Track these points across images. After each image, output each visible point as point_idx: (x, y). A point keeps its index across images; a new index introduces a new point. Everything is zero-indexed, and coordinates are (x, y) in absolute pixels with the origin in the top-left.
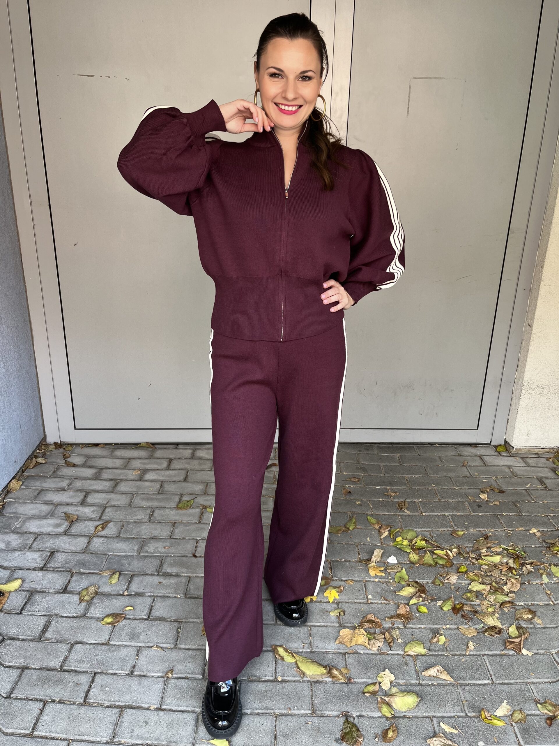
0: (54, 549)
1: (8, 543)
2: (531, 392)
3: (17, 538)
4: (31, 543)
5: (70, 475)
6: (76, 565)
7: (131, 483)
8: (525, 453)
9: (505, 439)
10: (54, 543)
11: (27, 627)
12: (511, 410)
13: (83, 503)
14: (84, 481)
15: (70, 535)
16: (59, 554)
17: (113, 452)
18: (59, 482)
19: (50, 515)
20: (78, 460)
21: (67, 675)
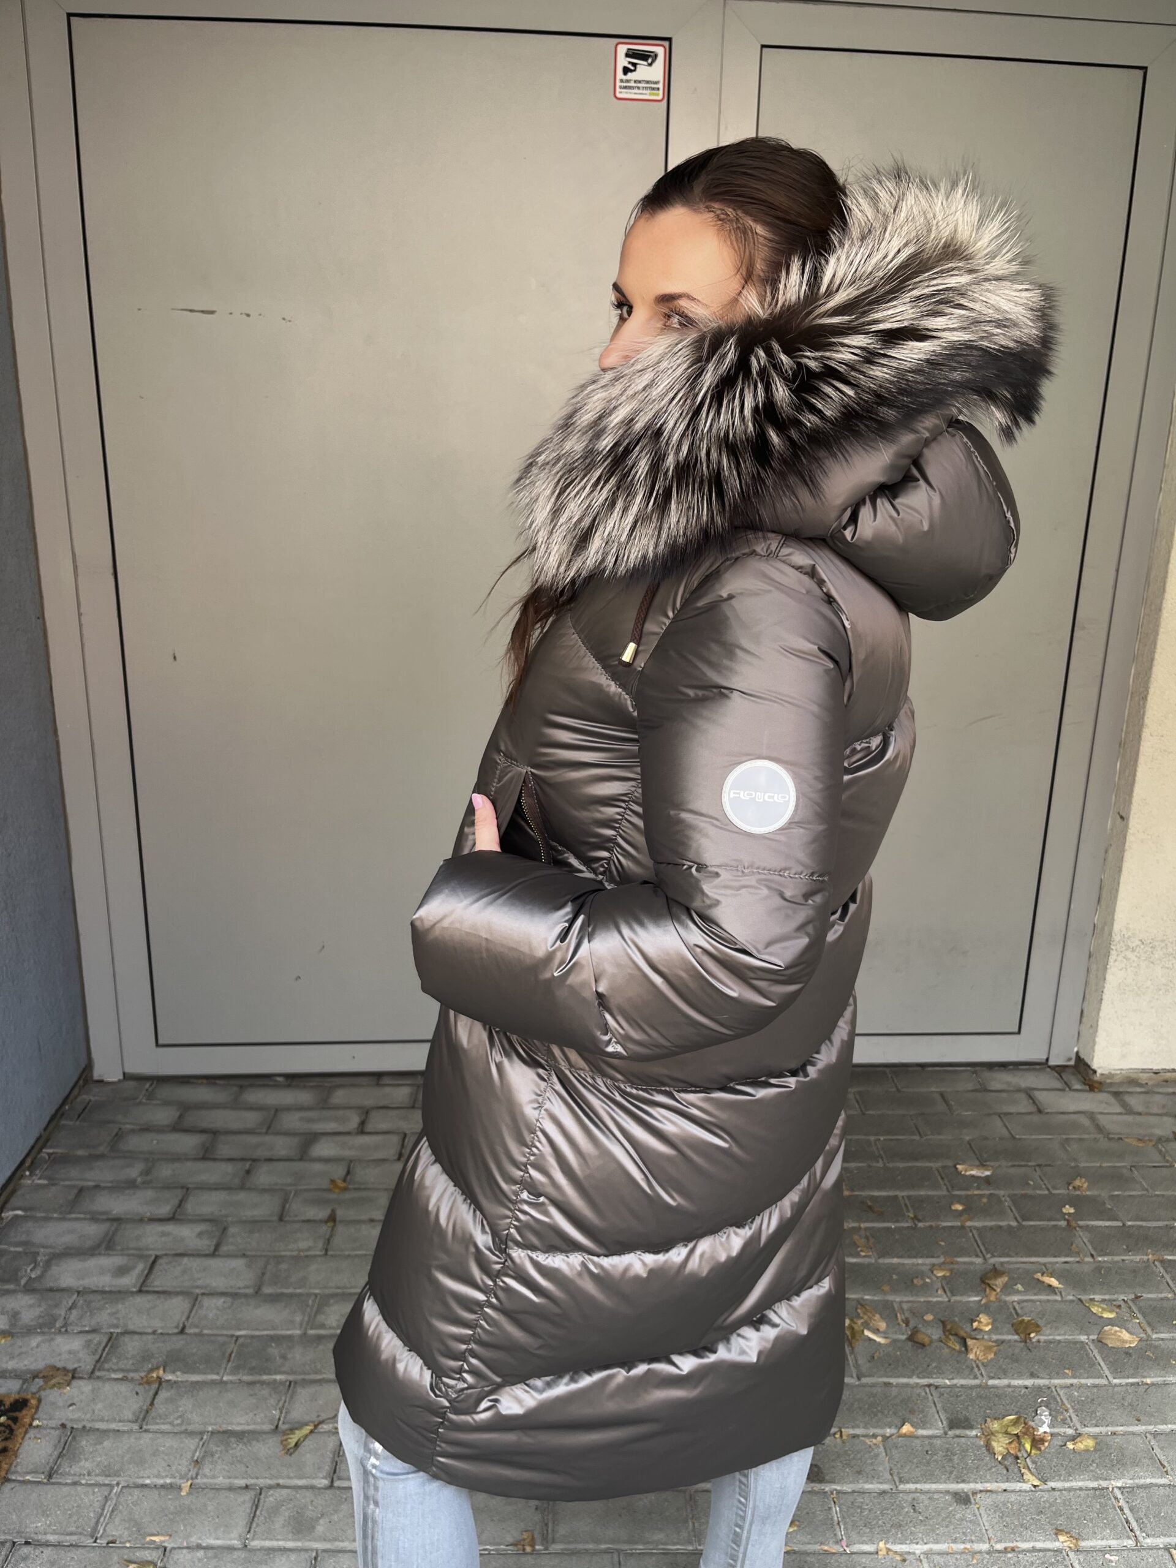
1: (14, 1317)
2: (1129, 954)
3: (31, 1302)
4: (63, 1313)
5: (146, 1150)
7: (280, 1165)
8: (1121, 1084)
9: (1077, 1052)
10: (116, 1314)
11: (65, 1512)
12: (1087, 993)
13: (177, 1215)
14: (177, 1165)
15: (148, 1292)
16: (127, 1338)
17: (241, 1095)
18: (123, 1167)
19: (104, 1246)
20: (164, 1116)
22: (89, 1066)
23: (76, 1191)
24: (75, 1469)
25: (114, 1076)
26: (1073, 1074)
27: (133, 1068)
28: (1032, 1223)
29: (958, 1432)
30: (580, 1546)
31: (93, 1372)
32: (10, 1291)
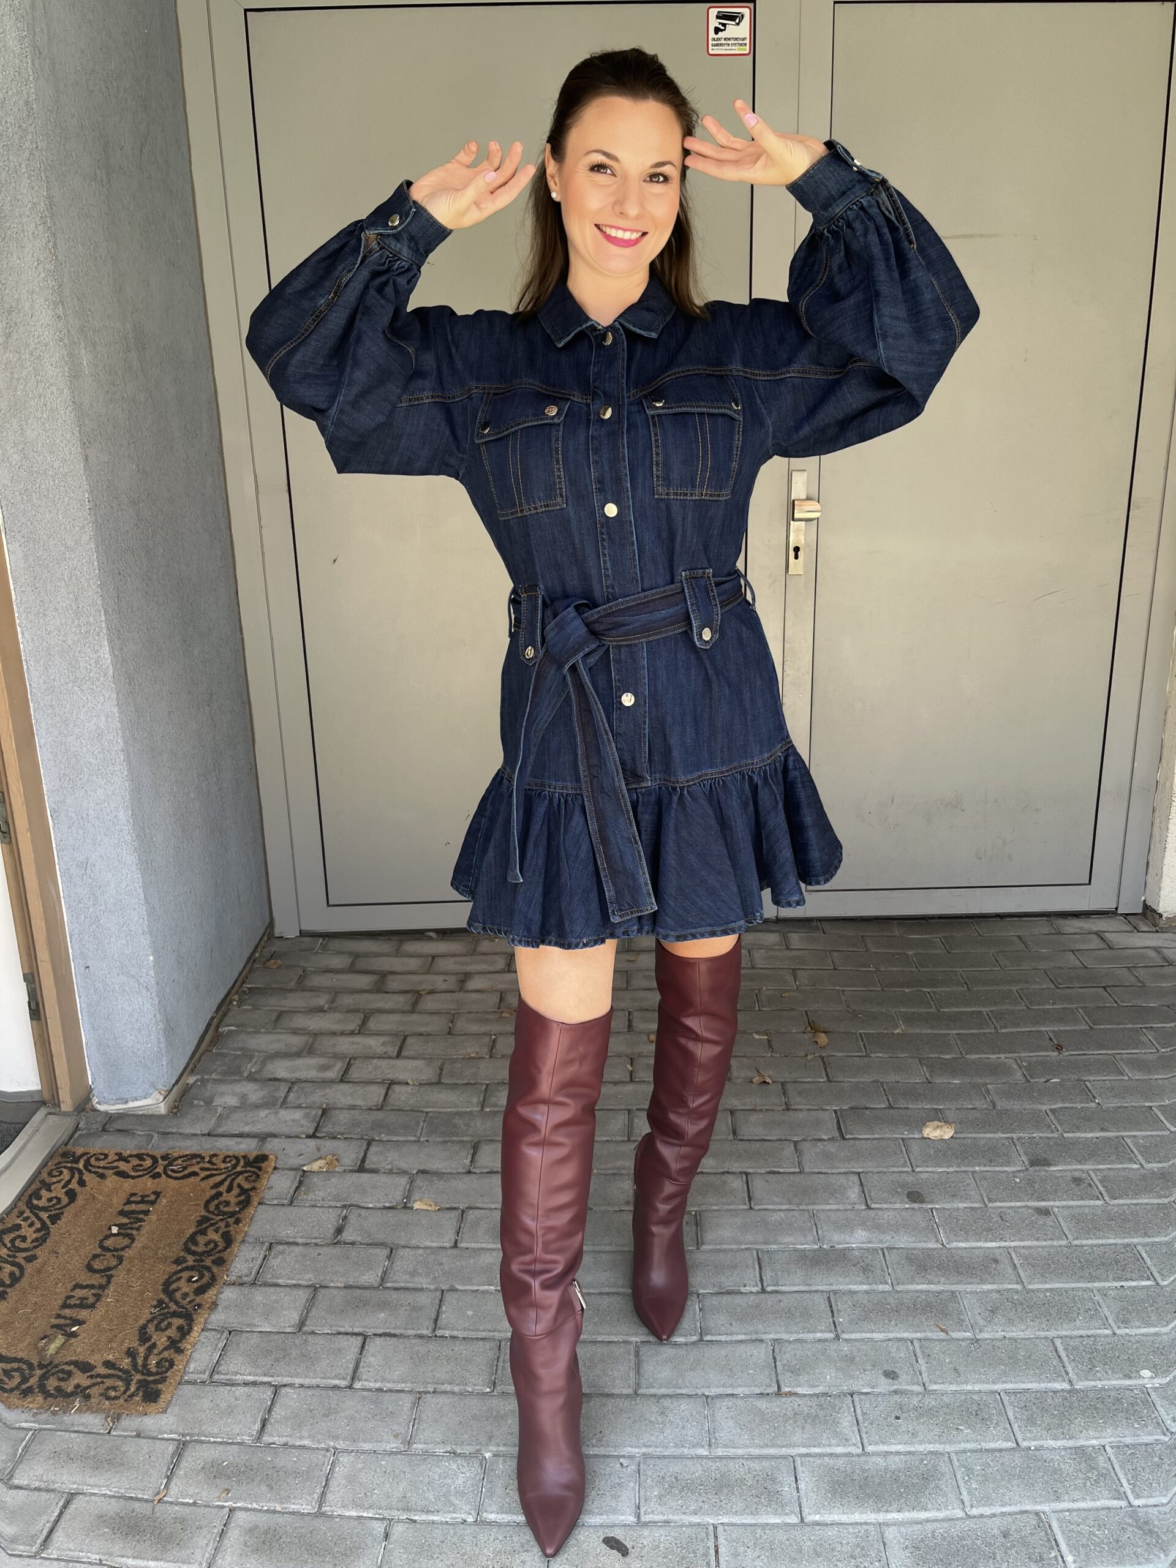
0: (327, 1104)
1: (244, 1097)
3: (256, 1088)
4: (283, 1095)
5: (328, 986)
6: (372, 1129)
7: (444, 995)
9: (1144, 900)
11: (308, 1224)
12: (1152, 845)
13: (362, 1030)
14: (356, 996)
15: (349, 1082)
16: (337, 1112)
17: (400, 946)
18: (311, 998)
19: (306, 1051)
20: (338, 962)
21: (395, 1295)
22: (270, 924)
23: (275, 1014)
24: (311, 1196)
25: (292, 933)
26: (1141, 920)
27: (307, 926)
28: (1102, 1027)
29: (1037, 1168)
30: (724, 1247)
31: (313, 1134)
32: (235, 1081)
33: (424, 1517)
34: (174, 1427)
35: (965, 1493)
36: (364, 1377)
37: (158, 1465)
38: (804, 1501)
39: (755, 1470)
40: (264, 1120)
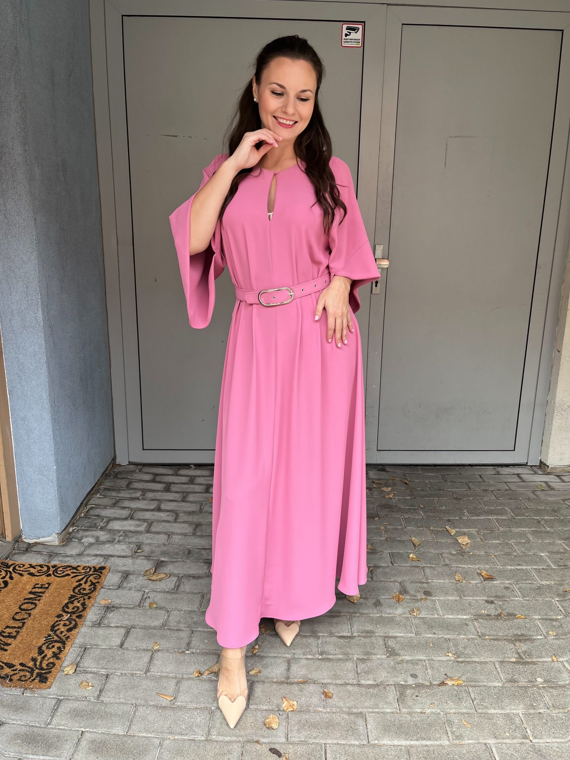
0: (139, 543)
1: (97, 538)
2: (562, 412)
3: (104, 534)
4: (117, 537)
5: (141, 488)
6: (161, 555)
7: (198, 494)
8: (561, 472)
9: (540, 459)
10: (138, 538)
11: (127, 598)
12: (544, 432)
13: (159, 509)
14: (155, 494)
15: (150, 533)
16: (144, 546)
17: (178, 471)
18: (133, 493)
19: (129, 518)
20: (147, 477)
21: (169, 632)
22: (114, 459)
23: (115, 500)
24: (129, 585)
25: (125, 463)
26: (539, 469)
27: (133, 460)
28: (519, 517)
29: (487, 582)
31: (132, 556)
32: (94, 530)
33: (179, 737)
34: (55, 692)
35: (449, 733)
36: (152, 670)
37: (46, 710)
38: (369, 734)
39: (346, 719)
40: (108, 549)
